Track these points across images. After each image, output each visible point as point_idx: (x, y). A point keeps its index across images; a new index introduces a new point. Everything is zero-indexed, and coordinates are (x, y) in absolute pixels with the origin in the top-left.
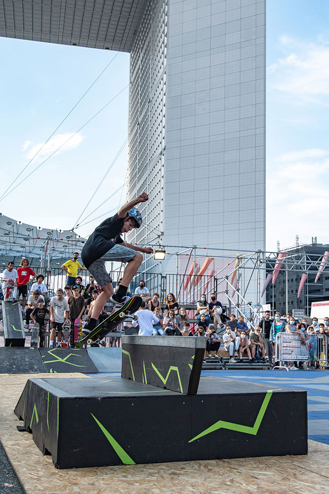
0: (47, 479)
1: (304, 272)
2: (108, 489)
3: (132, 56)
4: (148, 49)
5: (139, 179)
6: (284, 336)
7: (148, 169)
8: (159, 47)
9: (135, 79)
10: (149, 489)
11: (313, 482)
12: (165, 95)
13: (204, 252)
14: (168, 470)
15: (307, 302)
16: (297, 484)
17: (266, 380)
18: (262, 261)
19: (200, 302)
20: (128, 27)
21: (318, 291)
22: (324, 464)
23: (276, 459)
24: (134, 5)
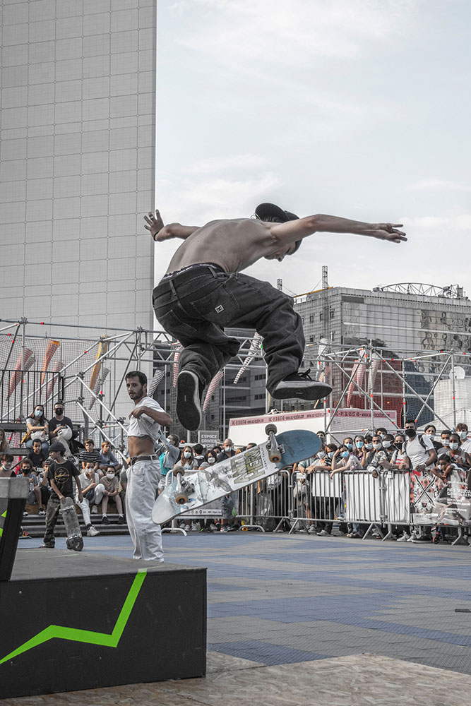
13: (41, 331)
15: (223, 418)
18: (144, 346)
19: (33, 417)
21: (243, 398)
22: (231, 692)
23: (150, 688)
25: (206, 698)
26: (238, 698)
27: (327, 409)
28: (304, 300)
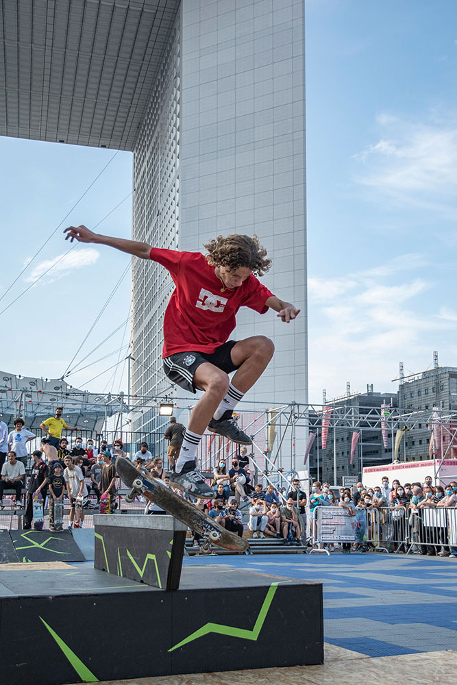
1: (354, 430)
3: (136, 155)
4: (156, 147)
5: (147, 312)
6: (324, 511)
7: (158, 299)
8: (170, 144)
9: (140, 185)
12: (178, 205)
15: (360, 467)
18: (296, 415)
20: (130, 119)
21: (376, 452)
22: (341, 677)
23: (282, 671)
24: (138, 91)
25: (322, 681)
26: (345, 682)
27: (436, 460)
28: (420, 378)
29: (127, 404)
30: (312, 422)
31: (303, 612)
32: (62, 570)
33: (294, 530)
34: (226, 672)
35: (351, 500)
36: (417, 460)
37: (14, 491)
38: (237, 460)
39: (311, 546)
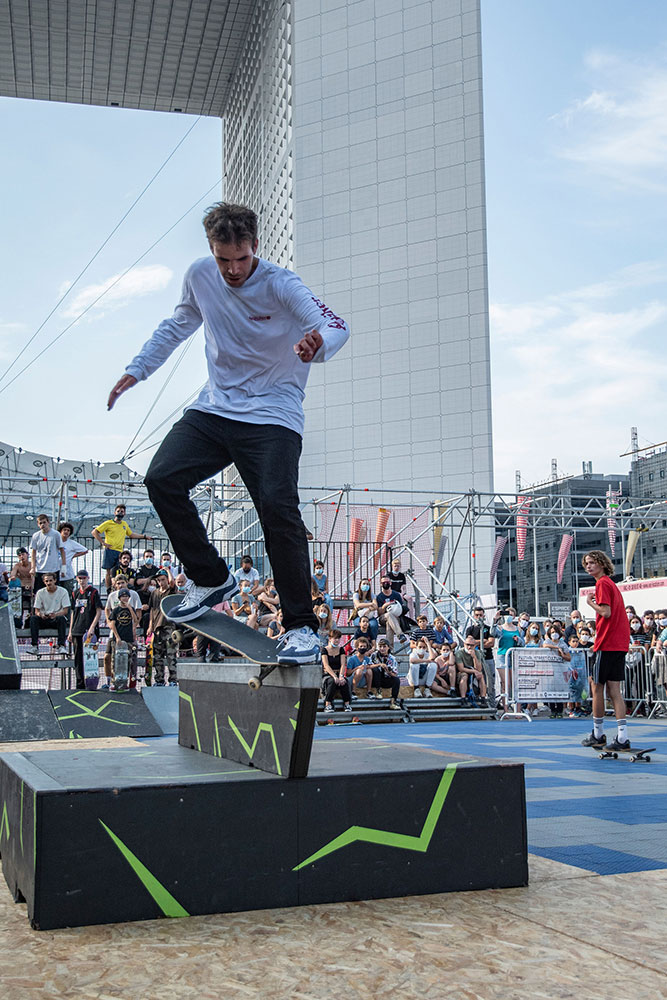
0: (9, 951)
1: (565, 531)
2: (125, 966)
3: (227, 123)
4: (257, 109)
6: (522, 655)
8: (277, 105)
9: (233, 167)
10: (204, 964)
11: (526, 941)
12: (291, 197)
13: (366, 498)
14: (250, 925)
15: (575, 587)
16: (495, 947)
17: (483, 740)
18: (477, 510)
20: (216, 68)
22: (555, 905)
23: (465, 897)
24: (228, 25)
25: (526, 911)
28: (664, 450)
29: (220, 497)
30: (501, 520)
31: (495, 807)
32: (129, 749)
33: (476, 683)
34: (381, 900)
35: (561, 636)
36: (661, 576)
37: (55, 632)
38: (388, 579)
39: (502, 708)
